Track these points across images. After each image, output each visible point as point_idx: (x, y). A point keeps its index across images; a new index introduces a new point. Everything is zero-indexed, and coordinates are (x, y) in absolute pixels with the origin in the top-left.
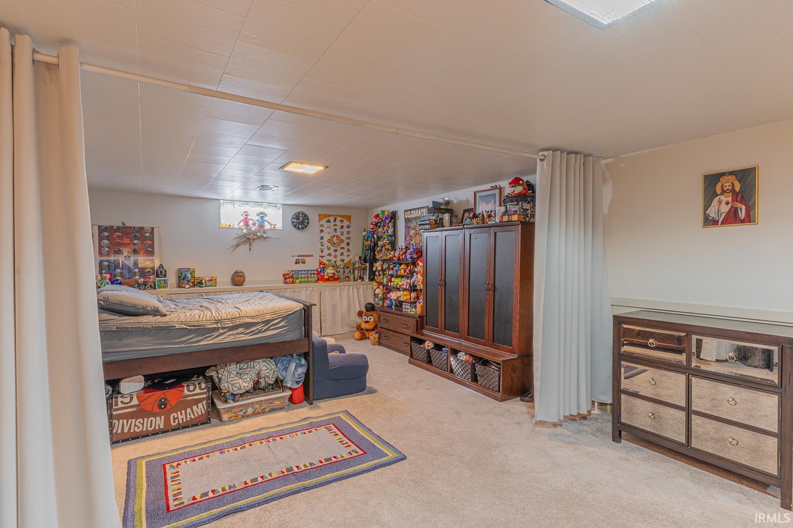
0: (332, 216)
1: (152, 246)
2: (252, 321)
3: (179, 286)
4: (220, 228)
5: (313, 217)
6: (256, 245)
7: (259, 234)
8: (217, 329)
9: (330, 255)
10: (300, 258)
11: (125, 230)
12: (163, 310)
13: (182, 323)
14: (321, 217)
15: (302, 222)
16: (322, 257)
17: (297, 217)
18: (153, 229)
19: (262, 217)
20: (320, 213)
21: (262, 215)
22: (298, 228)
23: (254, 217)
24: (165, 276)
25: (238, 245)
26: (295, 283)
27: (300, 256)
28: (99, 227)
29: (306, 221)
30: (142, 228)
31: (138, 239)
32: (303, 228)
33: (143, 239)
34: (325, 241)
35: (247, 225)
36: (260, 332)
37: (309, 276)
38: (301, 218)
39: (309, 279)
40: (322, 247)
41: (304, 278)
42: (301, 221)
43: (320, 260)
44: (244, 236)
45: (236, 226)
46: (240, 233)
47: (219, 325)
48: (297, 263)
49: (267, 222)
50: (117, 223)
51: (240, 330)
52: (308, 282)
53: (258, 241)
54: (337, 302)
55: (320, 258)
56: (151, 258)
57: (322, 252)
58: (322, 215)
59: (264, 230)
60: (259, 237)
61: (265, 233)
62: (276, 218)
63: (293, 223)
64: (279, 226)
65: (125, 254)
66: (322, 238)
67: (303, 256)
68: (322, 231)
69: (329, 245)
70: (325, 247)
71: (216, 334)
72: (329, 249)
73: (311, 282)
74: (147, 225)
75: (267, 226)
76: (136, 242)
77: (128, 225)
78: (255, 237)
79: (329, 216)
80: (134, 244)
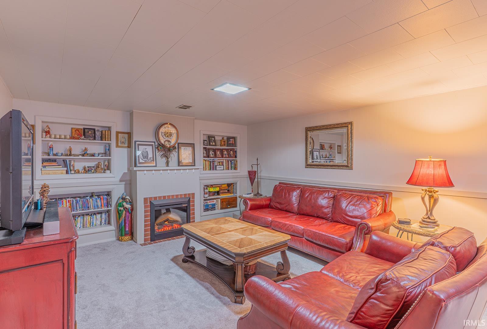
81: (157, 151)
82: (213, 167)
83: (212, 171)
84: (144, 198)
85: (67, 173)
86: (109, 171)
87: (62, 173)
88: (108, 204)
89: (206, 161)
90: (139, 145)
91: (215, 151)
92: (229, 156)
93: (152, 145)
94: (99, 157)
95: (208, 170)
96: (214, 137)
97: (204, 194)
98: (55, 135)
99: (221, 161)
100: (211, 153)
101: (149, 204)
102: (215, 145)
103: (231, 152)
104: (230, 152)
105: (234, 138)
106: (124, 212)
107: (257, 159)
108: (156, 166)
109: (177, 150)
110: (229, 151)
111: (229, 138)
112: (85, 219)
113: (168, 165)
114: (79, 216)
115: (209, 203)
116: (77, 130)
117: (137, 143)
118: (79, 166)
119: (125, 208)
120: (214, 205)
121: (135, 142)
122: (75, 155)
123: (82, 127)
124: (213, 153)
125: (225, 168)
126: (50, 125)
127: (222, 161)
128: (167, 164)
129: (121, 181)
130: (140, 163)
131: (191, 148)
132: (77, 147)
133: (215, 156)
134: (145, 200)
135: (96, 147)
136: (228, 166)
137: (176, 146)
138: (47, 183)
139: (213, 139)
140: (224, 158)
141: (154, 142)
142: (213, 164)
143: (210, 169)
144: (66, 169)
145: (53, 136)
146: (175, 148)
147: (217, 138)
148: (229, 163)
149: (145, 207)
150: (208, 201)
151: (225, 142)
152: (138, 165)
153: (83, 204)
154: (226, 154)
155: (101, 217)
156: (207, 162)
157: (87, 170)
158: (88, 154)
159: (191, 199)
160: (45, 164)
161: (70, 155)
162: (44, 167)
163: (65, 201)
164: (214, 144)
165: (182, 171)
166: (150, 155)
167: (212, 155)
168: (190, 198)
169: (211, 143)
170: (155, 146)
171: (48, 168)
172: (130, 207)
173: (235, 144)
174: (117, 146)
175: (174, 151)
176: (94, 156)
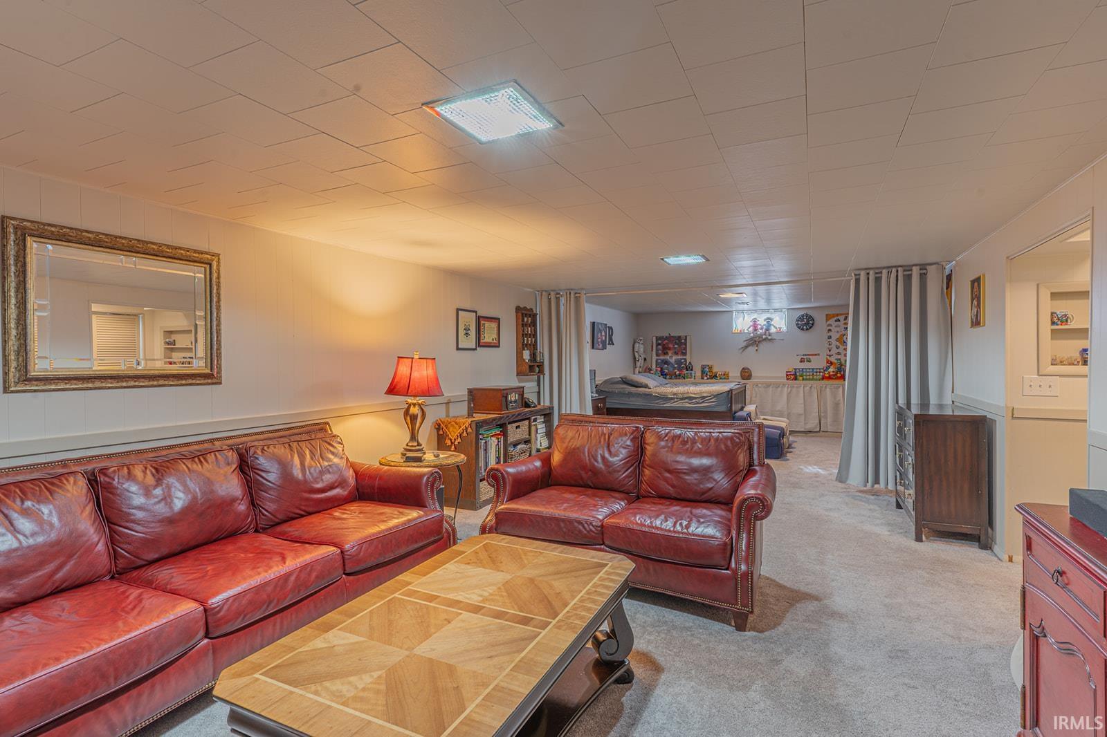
0: (841, 314)
1: (685, 349)
2: (693, 396)
3: (702, 378)
4: (733, 333)
5: (820, 318)
6: (763, 346)
7: (764, 337)
8: (672, 399)
9: (839, 353)
10: (804, 357)
11: (670, 338)
12: (650, 385)
13: (656, 393)
14: (828, 317)
15: (808, 323)
16: (830, 356)
17: (801, 318)
18: (686, 337)
19: (768, 322)
20: (827, 313)
21: (769, 320)
22: (803, 329)
23: (761, 321)
24: (692, 370)
25: (746, 347)
26: (798, 380)
27: (805, 355)
28: (657, 337)
29: (811, 322)
30: (680, 337)
31: (677, 344)
32: (807, 329)
33: (680, 344)
34: (833, 340)
35: (755, 330)
36: (698, 403)
37: (815, 374)
38: (805, 320)
39: (815, 377)
40: (830, 347)
41: (809, 375)
42: (806, 323)
43: (827, 359)
44: (752, 339)
45: (746, 331)
46: (748, 337)
47: (675, 396)
48: (802, 361)
49: (774, 327)
50: (666, 334)
51: (686, 400)
52: (812, 379)
53: (764, 343)
54: (839, 400)
55: (828, 357)
56: (684, 357)
57: (830, 351)
58: (830, 315)
59: (769, 333)
60: (765, 339)
61: (769, 335)
62: (780, 323)
63: (797, 324)
64: (784, 328)
65: (670, 355)
66: (830, 337)
67: (808, 355)
68: (830, 330)
69: (838, 344)
70: (833, 346)
71: (673, 401)
72: (838, 348)
73: (816, 380)
74: (682, 334)
75: (773, 330)
76: (676, 346)
77: (672, 335)
78: (761, 339)
79: (837, 315)
80: (675, 348)
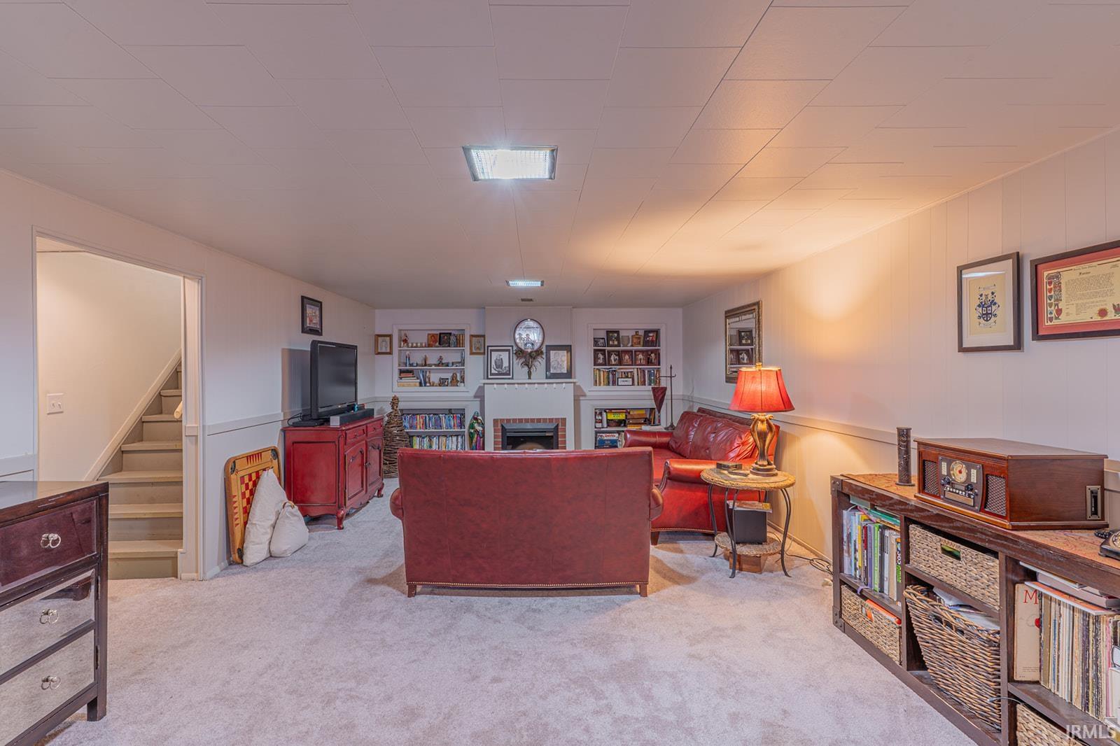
81: (515, 357)
82: (612, 380)
83: (611, 388)
84: (494, 420)
85: (421, 384)
86: (463, 384)
87: (415, 386)
88: (462, 425)
89: (599, 370)
90: (491, 351)
91: (619, 353)
92: (649, 362)
93: (509, 350)
94: (453, 368)
95: (604, 385)
96: (618, 332)
97: (596, 422)
98: (412, 344)
99: (630, 370)
100: (612, 358)
101: (500, 427)
102: (619, 346)
103: (653, 355)
104: (650, 355)
105: (657, 332)
106: (476, 436)
107: (671, 368)
108: (512, 378)
109: (544, 356)
110: (650, 353)
111: (647, 332)
112: (440, 440)
113: (530, 378)
114: (435, 436)
115: (605, 437)
116: (433, 335)
117: (490, 348)
118: (435, 377)
119: (476, 431)
120: (615, 441)
121: (488, 347)
122: (430, 365)
123: (438, 332)
124: (617, 357)
125: (636, 383)
126: (407, 333)
127: (632, 370)
128: (530, 374)
129: (475, 397)
130: (492, 374)
131: (566, 352)
132: (433, 355)
133: (620, 363)
134: (495, 421)
135: (450, 355)
136: (642, 380)
137: (544, 349)
138: (398, 395)
139: (616, 335)
140: (638, 365)
141: (512, 346)
142: (614, 375)
143: (608, 384)
144: (419, 381)
145: (410, 345)
146: (542, 353)
147: (622, 334)
148: (644, 375)
149: (495, 431)
150: (604, 435)
151: (639, 338)
152: (489, 377)
153: (436, 421)
154: (641, 359)
155: (457, 439)
156: (602, 373)
157: (442, 383)
158: (443, 364)
159: (560, 427)
160: (403, 375)
161: (425, 365)
162: (401, 378)
163: (418, 416)
164: (616, 343)
165: (555, 385)
166: (506, 364)
167: (615, 361)
168: (558, 425)
169: (611, 343)
170: (513, 351)
171: (403, 380)
172: (481, 429)
173: (656, 342)
174: (472, 353)
175: (539, 357)
176: (448, 366)
